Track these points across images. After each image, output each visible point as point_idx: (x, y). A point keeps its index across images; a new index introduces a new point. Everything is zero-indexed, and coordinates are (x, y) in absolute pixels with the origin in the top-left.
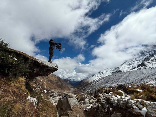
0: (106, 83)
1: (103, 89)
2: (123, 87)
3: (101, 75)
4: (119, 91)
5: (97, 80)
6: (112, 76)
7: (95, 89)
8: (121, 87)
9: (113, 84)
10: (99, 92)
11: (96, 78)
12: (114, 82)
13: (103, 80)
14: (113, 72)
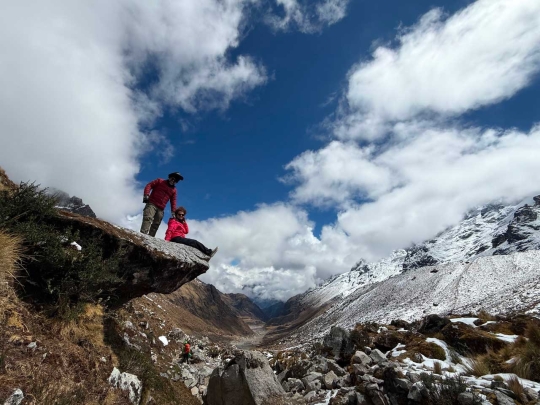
0: (383, 305)
1: (370, 331)
2: (441, 323)
3: (363, 276)
4: (429, 340)
5: (347, 294)
6: (404, 281)
7: (341, 334)
8: (435, 325)
9: (409, 311)
10: (355, 342)
11: (345, 289)
12: (411, 302)
13: (371, 294)
14: (405, 266)
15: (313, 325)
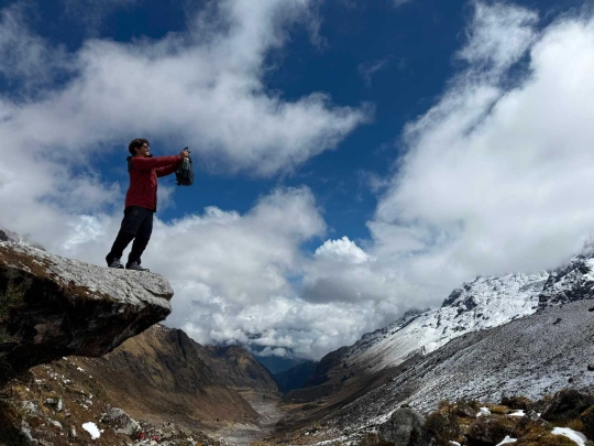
0: (497, 369)
1: (463, 415)
2: (581, 403)
3: (464, 317)
4: (558, 431)
5: (432, 347)
6: (539, 325)
7: (409, 420)
8: (572, 406)
9: (544, 379)
10: (433, 434)
11: (428, 337)
12: (548, 363)
13: (476, 350)
14: (543, 299)
15: (367, 403)
